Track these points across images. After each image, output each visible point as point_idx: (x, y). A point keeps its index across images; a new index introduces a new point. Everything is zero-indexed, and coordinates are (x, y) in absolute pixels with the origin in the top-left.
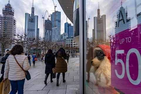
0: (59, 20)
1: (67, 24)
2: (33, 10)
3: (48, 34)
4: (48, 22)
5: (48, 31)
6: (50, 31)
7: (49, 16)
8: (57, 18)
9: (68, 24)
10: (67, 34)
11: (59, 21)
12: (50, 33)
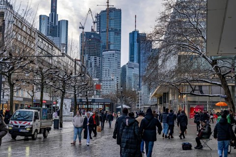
0: (116, 30)
1: (136, 35)
2: (54, 4)
3: (93, 64)
4: (92, 36)
5: (93, 58)
6: (98, 58)
7: (94, 23)
8: (112, 25)
9: (138, 34)
10: (136, 62)
11: (118, 32)
12: (98, 61)
